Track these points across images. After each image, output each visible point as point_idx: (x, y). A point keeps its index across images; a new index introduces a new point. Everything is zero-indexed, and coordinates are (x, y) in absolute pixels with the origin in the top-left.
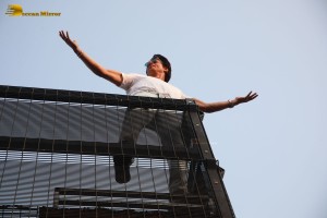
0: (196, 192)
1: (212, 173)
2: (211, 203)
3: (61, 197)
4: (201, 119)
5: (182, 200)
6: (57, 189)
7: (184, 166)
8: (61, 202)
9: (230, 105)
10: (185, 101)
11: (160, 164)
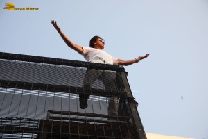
0: (122, 115)
1: (132, 105)
2: (131, 119)
3: (51, 115)
4: (126, 76)
5: (115, 118)
6: (49, 111)
8: (51, 118)
11: (104, 99)
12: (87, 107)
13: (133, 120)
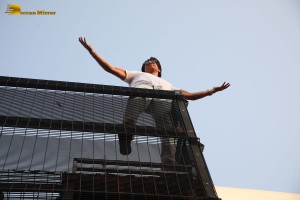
0: (182, 163)
1: (195, 148)
2: (193, 169)
3: (79, 165)
4: (186, 106)
5: (171, 168)
6: (75, 159)
7: (173, 142)
8: (79, 169)
9: (209, 93)
10: (173, 92)
11: (155, 140)
12: (130, 152)
13: (197, 169)
